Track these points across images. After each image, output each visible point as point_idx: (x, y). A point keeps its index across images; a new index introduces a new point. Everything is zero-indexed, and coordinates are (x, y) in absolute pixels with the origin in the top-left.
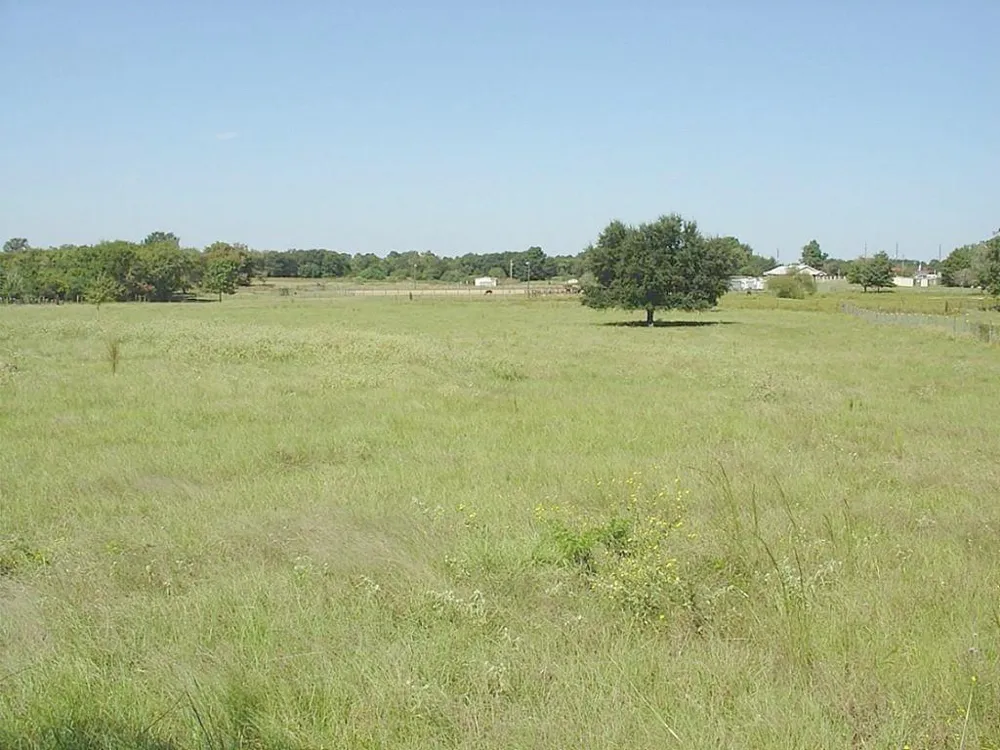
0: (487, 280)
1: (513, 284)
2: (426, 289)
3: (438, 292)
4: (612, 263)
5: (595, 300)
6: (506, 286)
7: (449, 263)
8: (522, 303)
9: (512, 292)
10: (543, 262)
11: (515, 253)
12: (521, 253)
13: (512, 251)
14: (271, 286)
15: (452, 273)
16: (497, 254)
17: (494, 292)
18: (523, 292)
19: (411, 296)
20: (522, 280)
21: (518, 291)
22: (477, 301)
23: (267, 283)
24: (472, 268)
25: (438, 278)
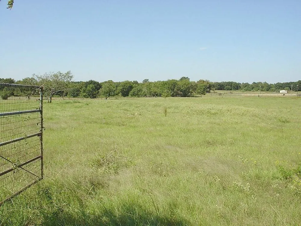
0: (284, 91)
1: (293, 92)
2: (264, 94)
3: (267, 95)
6: (290, 93)
7: (272, 86)
8: (295, 98)
9: (292, 95)
11: (293, 82)
12: (296, 82)
13: (292, 82)
14: (217, 93)
15: (272, 89)
16: (287, 83)
17: (286, 95)
18: (295, 95)
19: (259, 96)
20: (296, 91)
21: (294, 95)
22: (280, 98)
23: (215, 92)
24: (279, 87)
25: (268, 90)
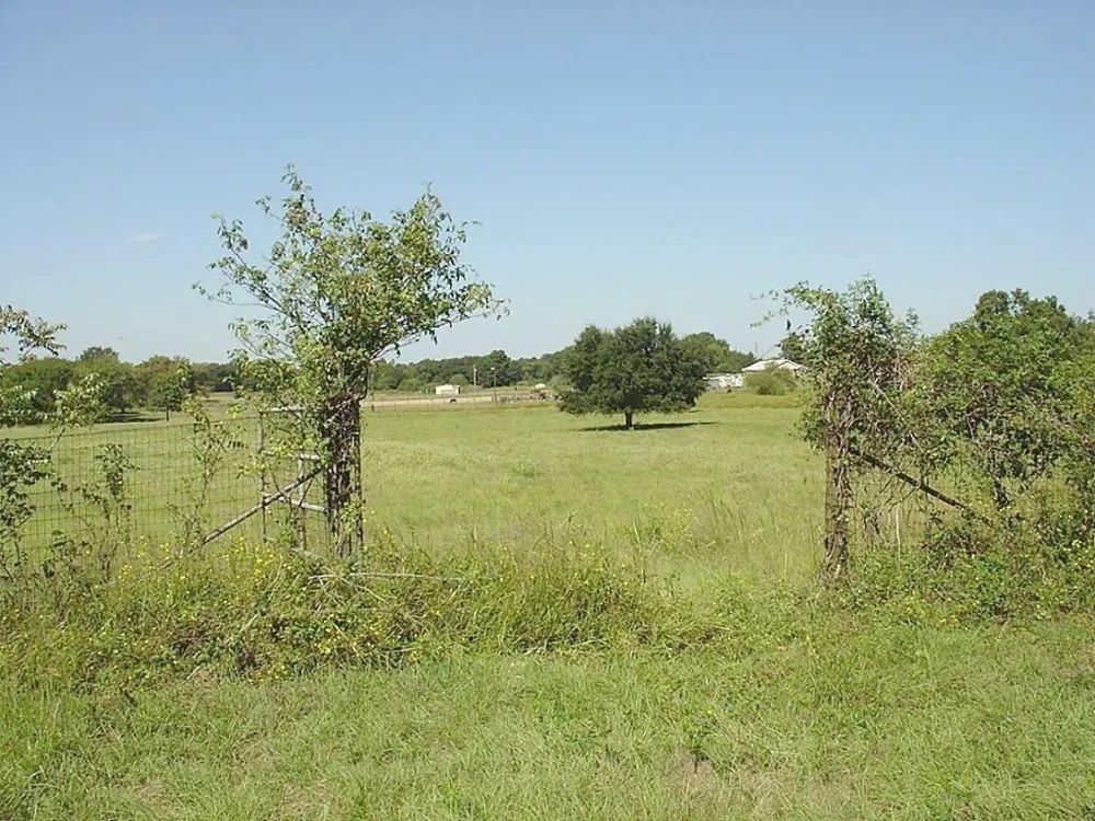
0: (448, 387)
1: (478, 390)
2: (383, 399)
3: (398, 403)
4: (589, 368)
5: (571, 405)
6: (470, 394)
7: (405, 371)
8: (491, 411)
9: (477, 399)
10: (507, 366)
11: (476, 358)
12: (484, 358)
13: (473, 355)
14: (216, 401)
15: (410, 381)
16: (456, 360)
17: (458, 399)
18: (490, 399)
19: (373, 407)
20: (486, 386)
21: (484, 399)
22: (444, 410)
23: (211, 398)
24: (429, 375)
25: (395, 388)
